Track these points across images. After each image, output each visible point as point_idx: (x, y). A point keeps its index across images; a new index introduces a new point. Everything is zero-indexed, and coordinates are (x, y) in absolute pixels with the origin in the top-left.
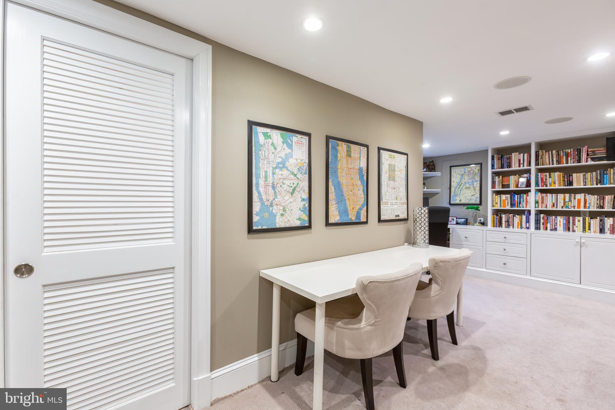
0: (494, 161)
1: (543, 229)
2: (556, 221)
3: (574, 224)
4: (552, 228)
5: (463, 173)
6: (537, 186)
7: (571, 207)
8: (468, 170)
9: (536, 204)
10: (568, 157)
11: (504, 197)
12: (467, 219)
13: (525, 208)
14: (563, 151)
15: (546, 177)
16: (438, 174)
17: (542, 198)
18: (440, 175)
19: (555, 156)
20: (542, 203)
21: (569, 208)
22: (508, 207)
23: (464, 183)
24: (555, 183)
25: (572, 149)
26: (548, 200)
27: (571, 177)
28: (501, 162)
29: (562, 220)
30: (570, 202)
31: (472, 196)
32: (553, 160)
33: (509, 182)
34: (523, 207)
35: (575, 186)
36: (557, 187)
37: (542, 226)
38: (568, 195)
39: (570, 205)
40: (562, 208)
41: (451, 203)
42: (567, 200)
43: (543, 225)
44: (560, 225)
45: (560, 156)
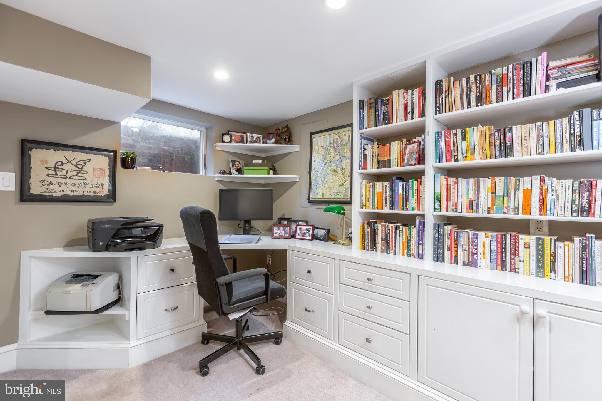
0: (363, 112)
1: (449, 261)
2: (475, 243)
3: (516, 252)
4: (466, 260)
5: (328, 144)
6: (438, 161)
7: (508, 210)
8: (334, 138)
9: (435, 203)
10: (502, 86)
11: (379, 186)
12: (328, 231)
13: (415, 212)
14: (490, 73)
15: (456, 138)
16: (294, 148)
17: (448, 188)
18: (298, 149)
19: (473, 87)
20: (448, 199)
21: (504, 213)
22: (386, 210)
23: (329, 162)
24: (473, 152)
25: (511, 66)
26: (460, 192)
27: (508, 135)
28: (375, 112)
29: (487, 241)
30: (506, 198)
31: (340, 186)
32: (469, 99)
33: (390, 155)
34: (413, 209)
35: (517, 157)
36: (477, 161)
37: (447, 254)
38: (502, 179)
39: (505, 205)
40: (489, 212)
41: (311, 200)
42: (500, 192)
43: (449, 252)
44: (484, 253)
45: (484, 86)
